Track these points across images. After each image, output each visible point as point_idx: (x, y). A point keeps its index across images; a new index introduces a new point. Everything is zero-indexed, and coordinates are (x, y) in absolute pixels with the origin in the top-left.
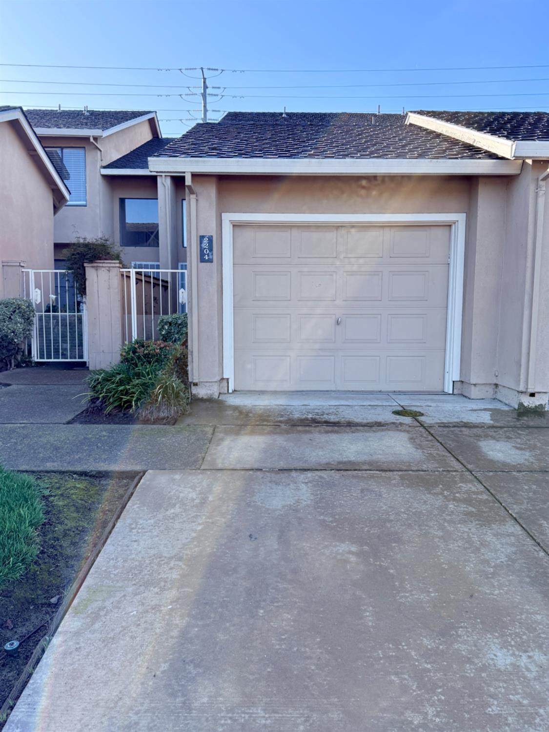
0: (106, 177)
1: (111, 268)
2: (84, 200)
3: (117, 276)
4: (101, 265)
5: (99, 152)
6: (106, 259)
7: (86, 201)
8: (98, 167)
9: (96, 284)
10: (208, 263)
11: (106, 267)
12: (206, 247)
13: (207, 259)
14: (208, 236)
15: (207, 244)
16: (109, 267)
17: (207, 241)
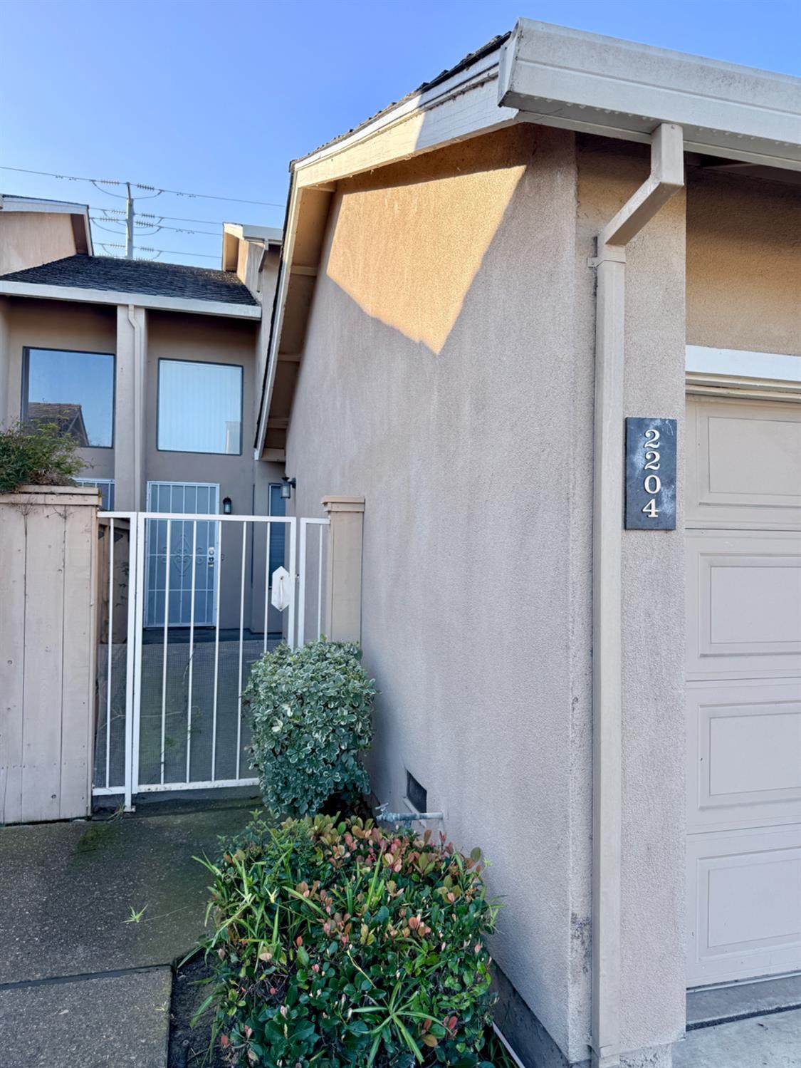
0: (0, 299)
3: (88, 531)
4: (40, 499)
9: (18, 559)
10: (652, 534)
11: (56, 507)
12: (651, 467)
13: (653, 515)
14: (658, 423)
15: (654, 452)
16: (65, 505)
17: (655, 443)
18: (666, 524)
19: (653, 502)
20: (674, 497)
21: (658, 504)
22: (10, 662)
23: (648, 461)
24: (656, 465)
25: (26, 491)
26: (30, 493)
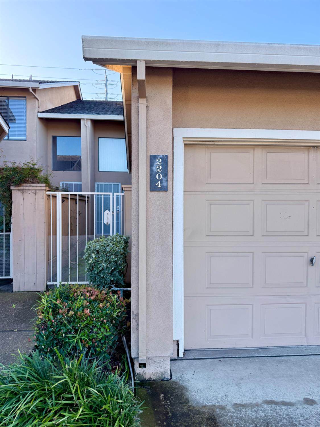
0: (41, 119)
1: (38, 191)
2: (24, 136)
3: (43, 198)
4: (27, 188)
5: (37, 101)
6: (33, 183)
7: (26, 137)
8: (36, 112)
9: (22, 207)
10: (160, 192)
11: (32, 191)
12: (158, 171)
13: (159, 186)
14: (161, 156)
15: (160, 166)
16: (35, 190)
17: (160, 163)
18: (164, 189)
19: (159, 182)
20: (167, 180)
21: (161, 183)
22: (20, 240)
23: (157, 169)
24: (160, 170)
25: (24, 185)
26: (24, 186)
